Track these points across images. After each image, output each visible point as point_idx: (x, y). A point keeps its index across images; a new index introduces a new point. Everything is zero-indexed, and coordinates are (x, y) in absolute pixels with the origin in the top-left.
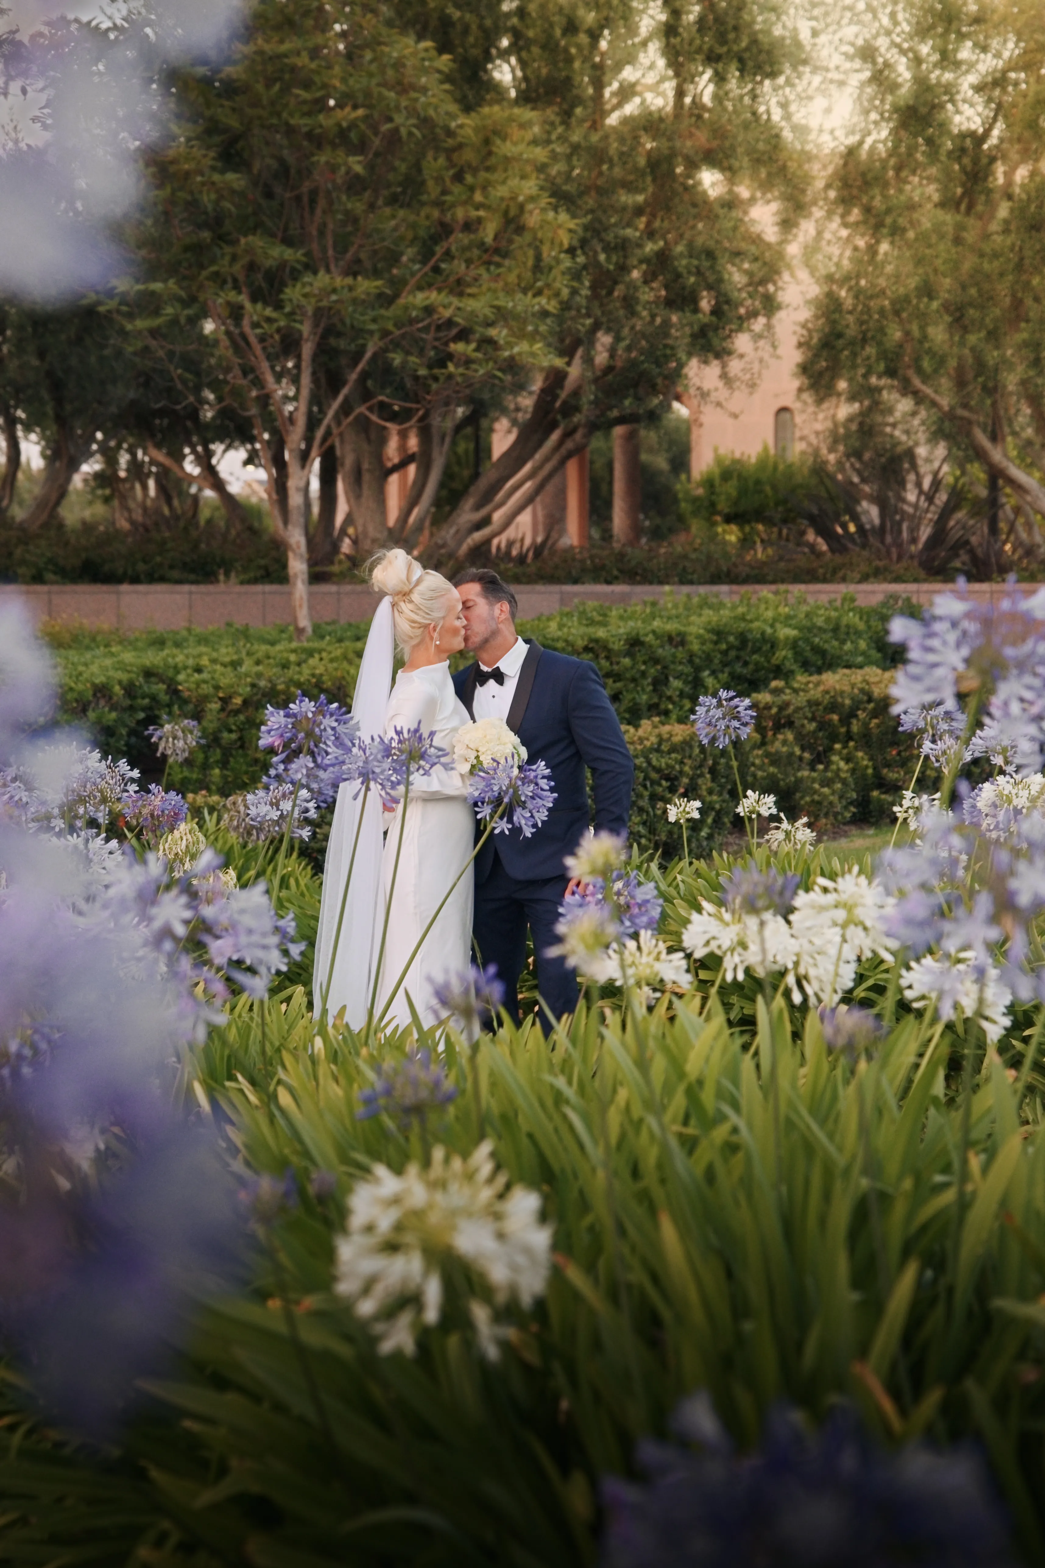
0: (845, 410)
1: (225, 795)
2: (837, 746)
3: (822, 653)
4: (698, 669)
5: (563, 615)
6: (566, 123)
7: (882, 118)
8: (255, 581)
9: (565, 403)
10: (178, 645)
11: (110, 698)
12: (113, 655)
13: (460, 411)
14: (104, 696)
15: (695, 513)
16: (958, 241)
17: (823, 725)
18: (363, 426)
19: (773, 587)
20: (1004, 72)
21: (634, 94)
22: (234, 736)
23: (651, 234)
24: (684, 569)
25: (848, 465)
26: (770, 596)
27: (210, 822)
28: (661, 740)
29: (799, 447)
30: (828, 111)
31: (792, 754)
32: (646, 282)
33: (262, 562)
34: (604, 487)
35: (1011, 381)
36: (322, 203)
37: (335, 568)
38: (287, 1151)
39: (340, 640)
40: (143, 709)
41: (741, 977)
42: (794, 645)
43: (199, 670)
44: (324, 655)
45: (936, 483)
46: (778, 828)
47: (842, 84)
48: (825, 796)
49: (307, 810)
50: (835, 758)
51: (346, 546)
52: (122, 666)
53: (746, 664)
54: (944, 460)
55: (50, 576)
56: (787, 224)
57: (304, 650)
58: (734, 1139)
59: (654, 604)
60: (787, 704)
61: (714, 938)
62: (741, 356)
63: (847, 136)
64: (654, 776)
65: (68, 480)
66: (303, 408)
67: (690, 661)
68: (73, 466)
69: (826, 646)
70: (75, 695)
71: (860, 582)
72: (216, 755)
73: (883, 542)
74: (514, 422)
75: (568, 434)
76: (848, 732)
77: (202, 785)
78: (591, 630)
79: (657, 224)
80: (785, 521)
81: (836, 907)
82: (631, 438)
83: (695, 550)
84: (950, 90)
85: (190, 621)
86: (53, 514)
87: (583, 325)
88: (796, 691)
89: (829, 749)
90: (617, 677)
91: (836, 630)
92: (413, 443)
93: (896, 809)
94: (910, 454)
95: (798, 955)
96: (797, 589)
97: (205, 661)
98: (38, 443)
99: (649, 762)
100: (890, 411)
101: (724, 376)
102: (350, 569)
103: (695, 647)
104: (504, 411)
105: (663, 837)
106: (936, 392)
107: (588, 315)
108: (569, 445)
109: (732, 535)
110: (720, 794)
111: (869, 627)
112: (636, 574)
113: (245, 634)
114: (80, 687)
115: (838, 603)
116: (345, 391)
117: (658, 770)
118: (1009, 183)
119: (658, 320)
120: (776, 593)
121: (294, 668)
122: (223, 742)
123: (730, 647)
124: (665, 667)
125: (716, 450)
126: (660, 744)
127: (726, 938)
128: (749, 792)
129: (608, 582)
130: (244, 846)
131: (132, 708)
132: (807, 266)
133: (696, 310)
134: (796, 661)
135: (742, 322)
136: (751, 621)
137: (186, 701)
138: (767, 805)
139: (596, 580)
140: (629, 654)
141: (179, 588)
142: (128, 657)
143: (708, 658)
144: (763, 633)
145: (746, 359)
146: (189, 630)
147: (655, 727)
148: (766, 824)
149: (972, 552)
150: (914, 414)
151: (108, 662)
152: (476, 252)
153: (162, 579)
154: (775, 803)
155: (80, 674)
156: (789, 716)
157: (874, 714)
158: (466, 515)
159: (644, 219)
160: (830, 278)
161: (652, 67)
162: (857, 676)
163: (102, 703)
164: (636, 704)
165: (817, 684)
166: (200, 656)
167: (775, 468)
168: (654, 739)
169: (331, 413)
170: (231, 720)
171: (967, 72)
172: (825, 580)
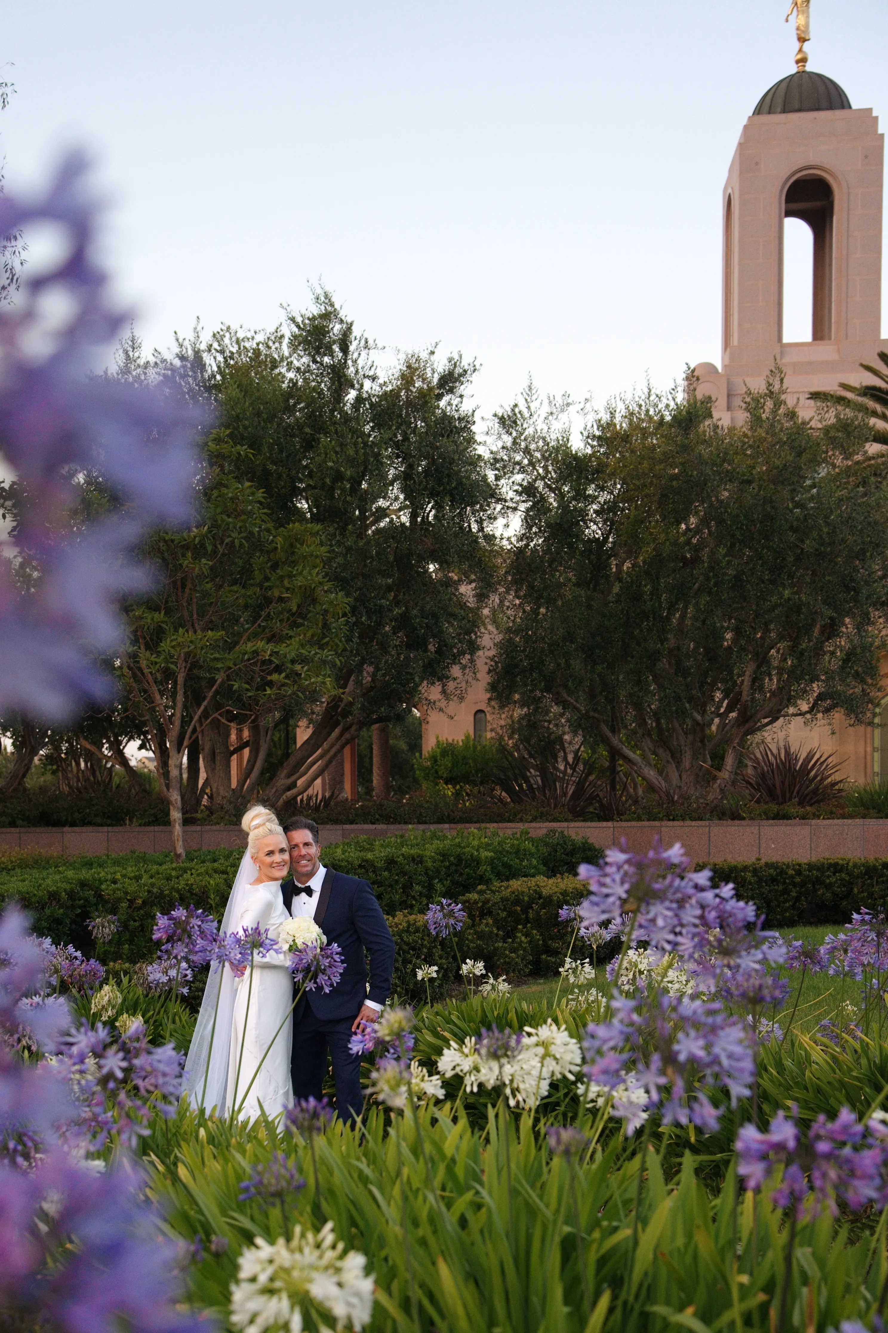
0: (518, 712)
1: (134, 963)
2: (520, 927)
3: (507, 866)
4: (431, 879)
5: (344, 844)
6: (343, 535)
7: (540, 531)
8: (148, 824)
9: (343, 710)
10: (101, 866)
11: (59, 900)
12: (60, 872)
13: (277, 715)
14: (55, 899)
15: (426, 777)
16: (589, 607)
17: (511, 914)
18: (216, 724)
19: (477, 825)
20: (615, 502)
21: (387, 515)
22: (137, 924)
23: (397, 603)
24: (421, 814)
25: (521, 746)
26: (476, 831)
27: (125, 980)
28: (409, 925)
29: (489, 735)
30: (507, 526)
31: (492, 932)
32: (394, 633)
33: (152, 812)
34: (367, 760)
35: (622, 695)
36: (189, 586)
37: (199, 815)
38: (186, 1207)
39: (203, 862)
40: (80, 907)
41: (475, 1089)
42: (491, 862)
43: (114, 882)
44: (193, 871)
45: (577, 758)
46: (487, 983)
47: (515, 509)
48: (513, 959)
49: (186, 975)
50: (519, 935)
51: (205, 801)
52: (67, 880)
53: (461, 874)
54: (582, 744)
55: (20, 822)
56: (481, 597)
57: (181, 868)
58: (477, 1199)
59: (402, 837)
60: (488, 901)
61: (458, 1065)
62: (455, 679)
63: (518, 542)
64: (406, 948)
65: (31, 760)
66: (178, 715)
67: (426, 873)
68: (34, 752)
69: (512, 863)
70: (37, 899)
71: (531, 822)
72: (127, 936)
73: (545, 795)
74: (311, 721)
75: (346, 729)
76: (527, 917)
77: (117, 957)
78: (363, 854)
79: (401, 596)
80: (482, 783)
81: (537, 1045)
82: (383, 730)
83: (428, 802)
84: (583, 513)
85: (108, 850)
86: (21, 783)
87: (354, 661)
88: (493, 892)
89: (516, 929)
90: (380, 884)
91: (518, 851)
92: (246, 734)
93: (561, 970)
94: (560, 740)
95: (512, 1075)
96: (492, 826)
97: (118, 876)
98: (11, 737)
99: (402, 939)
100: (547, 712)
101: (444, 692)
102: (208, 816)
103: (430, 864)
104: (305, 714)
105: (411, 986)
106: (577, 701)
107: (358, 654)
108: (347, 736)
109: (449, 791)
110: (447, 959)
111: (538, 850)
112: (390, 817)
113: (143, 859)
114: (40, 893)
115: (518, 835)
116: (205, 703)
117: (408, 944)
118: (619, 570)
119: (402, 657)
120: (479, 829)
121: (174, 881)
122: (130, 928)
123: (452, 864)
124: (410, 877)
125: (437, 738)
126: (408, 927)
127: (466, 1065)
128: (468, 961)
129: (373, 823)
130: (147, 996)
131: (73, 907)
132: (494, 622)
133: (426, 650)
134: (492, 872)
135: (455, 659)
136: (464, 848)
137: (106, 902)
138: (479, 968)
139: (365, 822)
140: (387, 869)
141: (100, 829)
142: (70, 874)
143: (438, 871)
144: (472, 855)
145: (458, 681)
146: (107, 856)
147: (405, 916)
148: (480, 980)
149: (600, 801)
150: (562, 715)
151: (57, 877)
152: (286, 615)
153: (90, 823)
154: (484, 967)
155: (40, 885)
156: (489, 908)
157: (543, 906)
158: (282, 781)
159: (392, 594)
160: (509, 630)
161: (397, 498)
162: (532, 882)
163: (54, 903)
164: (392, 901)
165: (507, 887)
166: (115, 873)
167: (475, 748)
168: (405, 924)
169: (196, 718)
170: (135, 914)
171: (592, 502)
172: (510, 821)
